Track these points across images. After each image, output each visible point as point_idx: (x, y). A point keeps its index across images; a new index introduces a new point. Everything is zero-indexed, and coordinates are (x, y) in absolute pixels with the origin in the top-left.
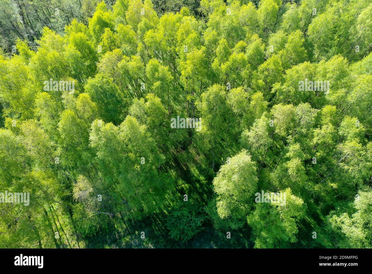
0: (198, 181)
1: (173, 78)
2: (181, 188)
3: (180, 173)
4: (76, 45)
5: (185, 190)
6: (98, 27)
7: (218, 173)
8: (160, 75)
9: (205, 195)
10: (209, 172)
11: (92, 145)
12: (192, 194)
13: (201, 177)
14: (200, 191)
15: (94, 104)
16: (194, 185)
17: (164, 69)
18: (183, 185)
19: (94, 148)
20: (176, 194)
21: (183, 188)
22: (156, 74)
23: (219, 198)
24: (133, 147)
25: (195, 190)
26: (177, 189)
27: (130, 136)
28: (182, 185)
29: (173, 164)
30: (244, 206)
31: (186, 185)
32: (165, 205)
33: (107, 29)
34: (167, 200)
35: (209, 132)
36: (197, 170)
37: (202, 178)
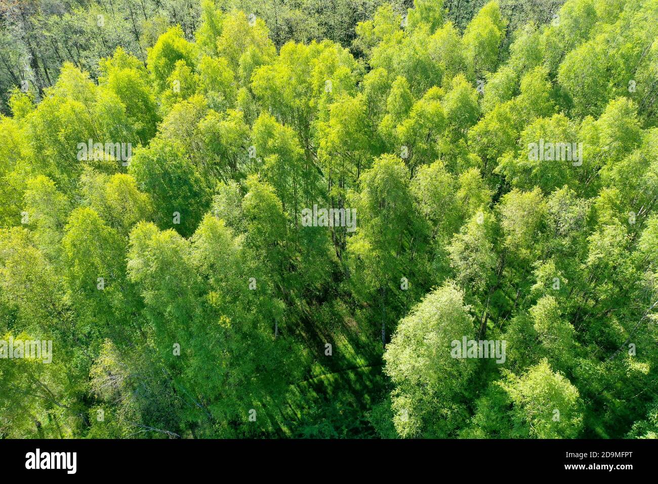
0: (354, 368)
1: (302, 151)
2: (318, 380)
3: (316, 351)
4: (119, 91)
5: (326, 385)
6: (163, 60)
7: (394, 336)
8: (278, 143)
9: (366, 396)
10: (374, 349)
11: (133, 277)
12: (340, 394)
13: (358, 360)
14: (358, 387)
15: (144, 197)
16: (345, 377)
17: (286, 133)
18: (323, 377)
19: (137, 284)
20: (308, 394)
21: (321, 382)
22: (270, 142)
23: (397, 391)
24: (218, 281)
25: (347, 386)
26: (310, 385)
27: (212, 259)
28: (320, 374)
29: (304, 334)
30: (450, 408)
31: (329, 376)
32: (286, 416)
33: (179, 63)
34: (290, 406)
35: (374, 254)
36: (350, 346)
37: (360, 361)
